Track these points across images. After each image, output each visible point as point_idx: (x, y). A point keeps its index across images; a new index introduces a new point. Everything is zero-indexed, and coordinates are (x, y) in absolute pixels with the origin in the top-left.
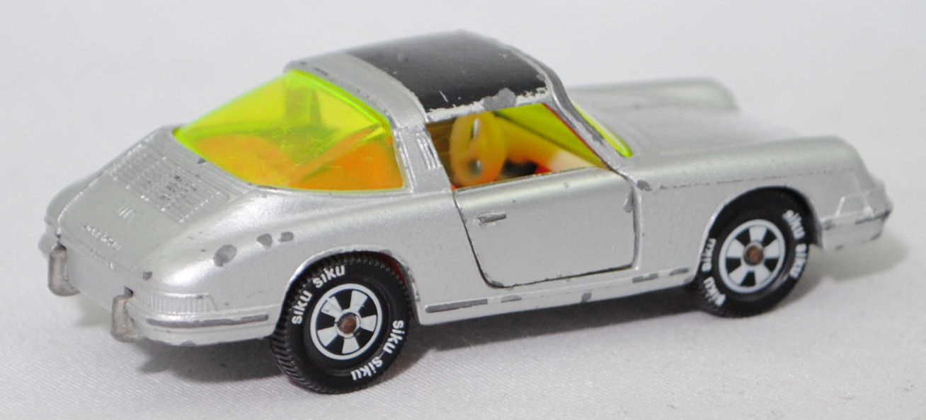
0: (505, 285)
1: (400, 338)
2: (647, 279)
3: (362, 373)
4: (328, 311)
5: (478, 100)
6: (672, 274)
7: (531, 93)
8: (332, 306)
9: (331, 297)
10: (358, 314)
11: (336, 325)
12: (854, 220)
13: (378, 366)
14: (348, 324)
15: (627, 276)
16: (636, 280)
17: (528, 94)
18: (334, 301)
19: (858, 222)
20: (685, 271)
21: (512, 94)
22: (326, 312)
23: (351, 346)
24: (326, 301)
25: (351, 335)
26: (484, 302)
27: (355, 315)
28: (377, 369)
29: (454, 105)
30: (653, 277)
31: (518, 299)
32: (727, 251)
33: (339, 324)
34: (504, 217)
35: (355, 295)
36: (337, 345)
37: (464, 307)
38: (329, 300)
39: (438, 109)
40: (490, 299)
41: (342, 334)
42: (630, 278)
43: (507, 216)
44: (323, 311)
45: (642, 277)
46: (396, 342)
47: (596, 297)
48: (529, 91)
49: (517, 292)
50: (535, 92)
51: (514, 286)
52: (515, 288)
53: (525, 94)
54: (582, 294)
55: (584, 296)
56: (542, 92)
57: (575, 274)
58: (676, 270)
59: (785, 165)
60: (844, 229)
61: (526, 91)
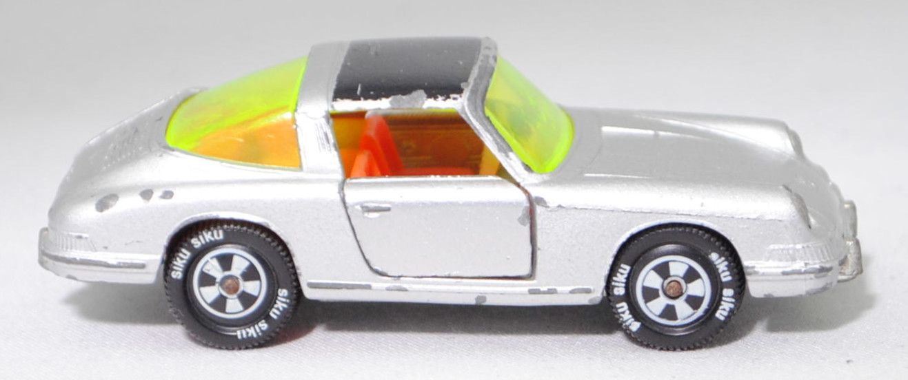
0: (389, 274)
1: (285, 306)
2: (544, 293)
3: (247, 333)
4: (209, 270)
5: (387, 97)
6: (572, 292)
7: (443, 98)
8: (213, 266)
9: (212, 258)
10: (239, 277)
11: (217, 285)
12: (780, 270)
13: (263, 329)
14: (230, 285)
15: (523, 287)
16: (532, 292)
17: (440, 98)
18: (215, 263)
19: (784, 273)
20: (588, 291)
21: (425, 95)
22: (207, 272)
23: (234, 307)
24: (208, 261)
25: (235, 296)
26: (368, 287)
27: (237, 278)
28: (262, 331)
29: (362, 99)
30: (552, 292)
31: (405, 290)
32: (644, 280)
33: (222, 283)
34: (388, 209)
35: (236, 260)
36: (220, 303)
37: (348, 288)
38: (210, 260)
40: (374, 285)
41: (224, 294)
42: (526, 289)
43: (392, 210)
44: (204, 270)
45: (539, 290)
46: (281, 309)
47: (491, 301)
48: (442, 95)
49: (403, 283)
50: (448, 97)
51: (400, 277)
52: (402, 279)
53: (437, 97)
54: (476, 296)
55: (478, 298)
56: (455, 99)
57: (465, 275)
58: (578, 289)
59: (702, 205)
60: (770, 278)
61: (439, 96)
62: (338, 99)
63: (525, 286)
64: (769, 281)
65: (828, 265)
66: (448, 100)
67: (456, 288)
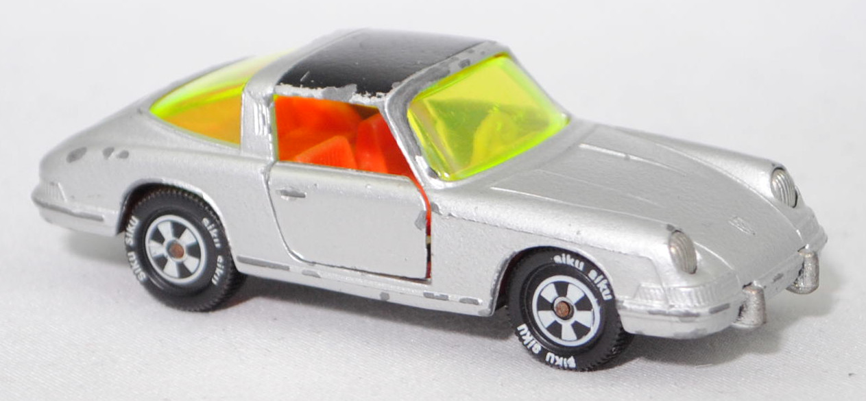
0: (304, 259)
2: (437, 298)
5: (323, 87)
6: (462, 301)
7: (370, 95)
12: (647, 309)
14: (175, 250)
16: (428, 296)
17: (367, 95)
19: (651, 312)
20: (476, 303)
21: (355, 90)
26: (287, 269)
27: (175, 241)
29: (301, 86)
30: (444, 298)
31: (318, 277)
33: (168, 247)
34: (302, 196)
39: (287, 85)
40: (293, 267)
41: (167, 255)
42: (420, 293)
43: (306, 196)
45: (433, 294)
47: (393, 299)
48: (369, 92)
49: (317, 270)
50: (374, 95)
51: (314, 263)
52: (316, 265)
53: (365, 93)
54: (380, 292)
55: (382, 294)
56: (379, 97)
57: (370, 270)
58: (468, 299)
59: (578, 233)
60: (637, 315)
61: (367, 92)
62: (281, 84)
63: (420, 288)
64: (638, 318)
65: (694, 311)
66: (373, 98)
67: (360, 281)
